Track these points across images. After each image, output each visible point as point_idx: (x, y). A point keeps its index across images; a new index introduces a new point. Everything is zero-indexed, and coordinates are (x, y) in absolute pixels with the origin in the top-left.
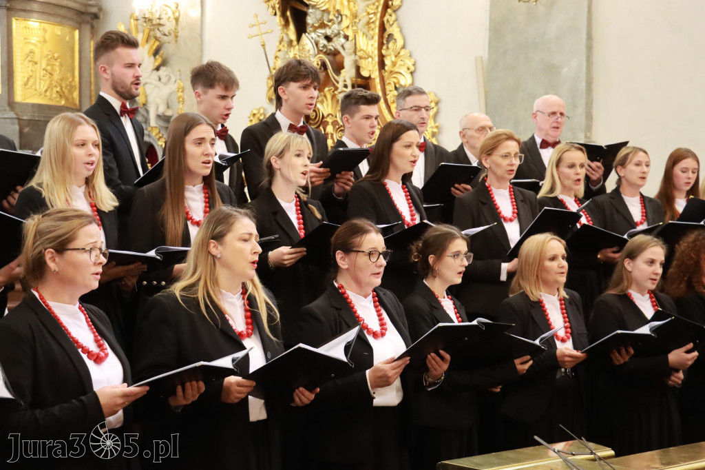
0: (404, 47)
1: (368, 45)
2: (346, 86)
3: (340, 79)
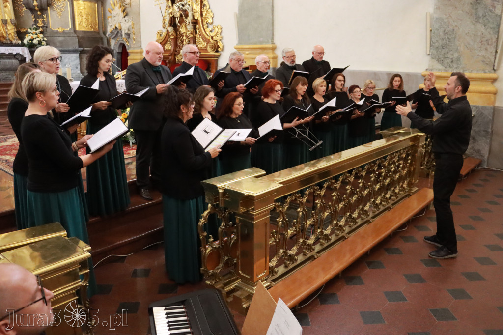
0: (209, 9)
1: (197, 8)
2: (189, 23)
3: (187, 20)
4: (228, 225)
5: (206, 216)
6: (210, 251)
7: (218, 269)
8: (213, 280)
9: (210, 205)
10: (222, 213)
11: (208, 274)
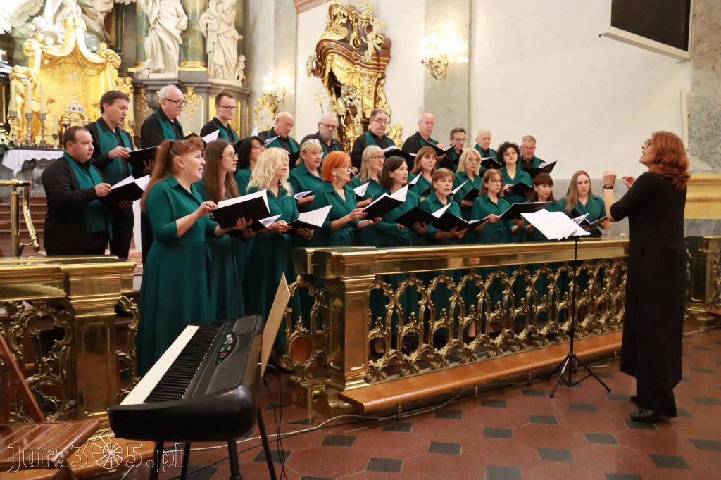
0: (386, 103)
1: (369, 102)
2: (358, 123)
3: (355, 119)
4: (323, 308)
5: (293, 288)
6: (297, 334)
7: (307, 363)
8: (299, 375)
9: (299, 277)
10: (315, 290)
11: (293, 365)
